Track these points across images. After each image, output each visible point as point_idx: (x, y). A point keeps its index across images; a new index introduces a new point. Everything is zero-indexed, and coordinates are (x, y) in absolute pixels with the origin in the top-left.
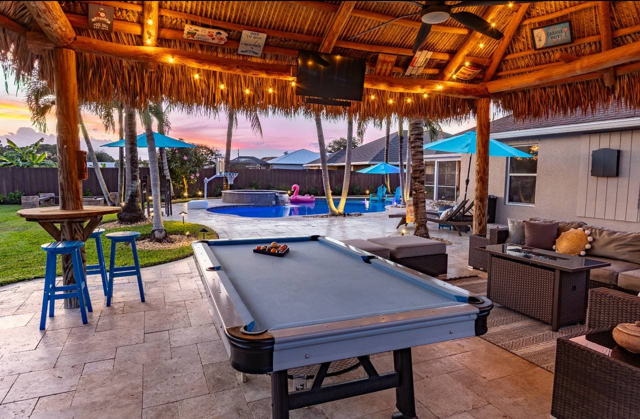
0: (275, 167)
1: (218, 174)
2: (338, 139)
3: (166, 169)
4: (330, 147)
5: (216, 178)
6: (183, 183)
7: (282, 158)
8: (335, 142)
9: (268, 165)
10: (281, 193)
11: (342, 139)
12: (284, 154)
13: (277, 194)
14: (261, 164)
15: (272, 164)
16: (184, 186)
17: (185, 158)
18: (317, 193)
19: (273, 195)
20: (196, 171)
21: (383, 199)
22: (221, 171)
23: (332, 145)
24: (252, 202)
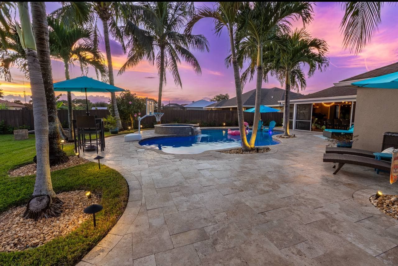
0: (188, 109)
1: (148, 114)
2: (219, 95)
3: (117, 111)
4: (215, 99)
5: (147, 117)
6: (130, 120)
7: (191, 104)
8: (217, 97)
9: (184, 108)
10: (195, 126)
11: (221, 95)
12: (192, 102)
13: (192, 127)
14: (180, 108)
15: (186, 107)
16: (131, 121)
17: (130, 103)
18: (215, 125)
19: (190, 128)
20: (138, 111)
21: (261, 129)
22: (151, 111)
23: (215, 98)
24: (175, 134)
